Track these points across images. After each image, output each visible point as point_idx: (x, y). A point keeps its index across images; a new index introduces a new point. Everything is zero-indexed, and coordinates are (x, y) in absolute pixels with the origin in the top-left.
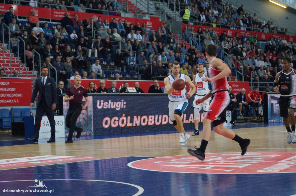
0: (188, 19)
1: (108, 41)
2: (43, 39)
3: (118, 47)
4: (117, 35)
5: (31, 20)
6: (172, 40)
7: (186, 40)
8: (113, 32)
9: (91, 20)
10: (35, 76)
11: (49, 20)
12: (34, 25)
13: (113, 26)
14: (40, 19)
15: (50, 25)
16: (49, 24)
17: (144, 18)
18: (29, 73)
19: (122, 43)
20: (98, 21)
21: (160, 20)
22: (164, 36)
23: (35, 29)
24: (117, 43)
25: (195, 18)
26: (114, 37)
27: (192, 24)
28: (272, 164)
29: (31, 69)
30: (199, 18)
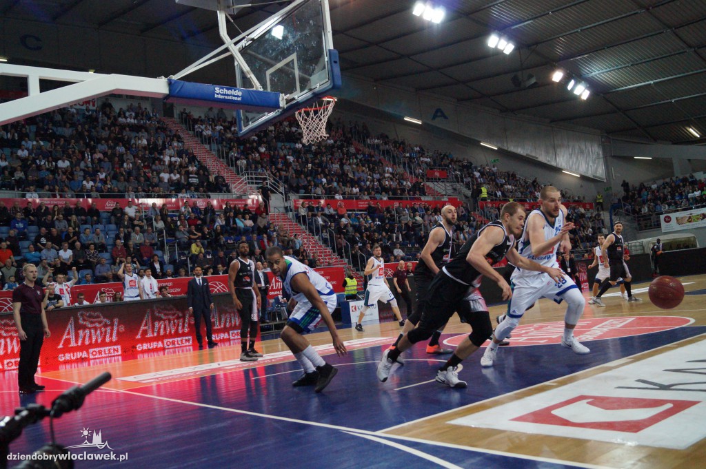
0: (486, 196)
1: (410, 224)
2: (351, 229)
3: (421, 230)
4: (418, 218)
5: (340, 213)
6: (472, 218)
7: (484, 216)
8: (414, 216)
9: (393, 207)
10: (346, 264)
11: (354, 211)
12: (342, 216)
13: (414, 210)
14: (347, 210)
15: (357, 215)
16: (355, 214)
17: (443, 200)
18: (340, 261)
19: (425, 226)
20: (399, 207)
21: (458, 200)
22: (464, 215)
23: (343, 220)
24: (420, 225)
25: (492, 195)
26: (416, 220)
27: (489, 201)
28: (585, 332)
29: (342, 257)
30: (496, 195)
